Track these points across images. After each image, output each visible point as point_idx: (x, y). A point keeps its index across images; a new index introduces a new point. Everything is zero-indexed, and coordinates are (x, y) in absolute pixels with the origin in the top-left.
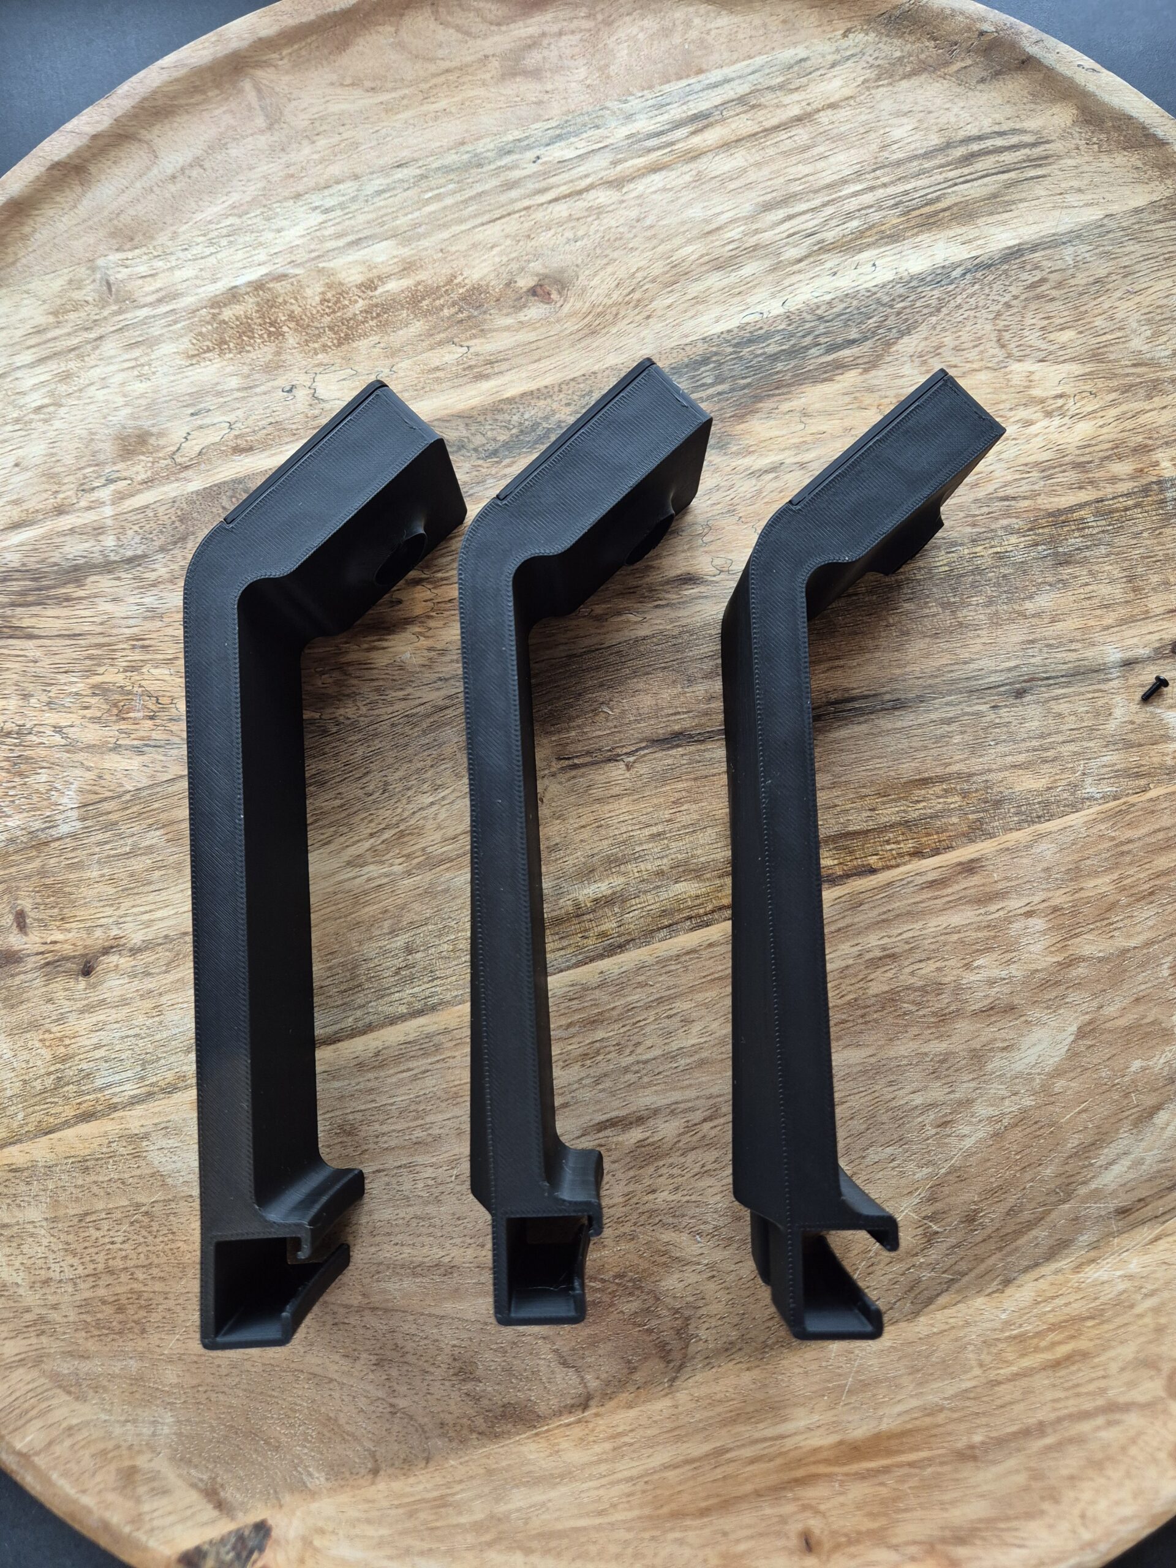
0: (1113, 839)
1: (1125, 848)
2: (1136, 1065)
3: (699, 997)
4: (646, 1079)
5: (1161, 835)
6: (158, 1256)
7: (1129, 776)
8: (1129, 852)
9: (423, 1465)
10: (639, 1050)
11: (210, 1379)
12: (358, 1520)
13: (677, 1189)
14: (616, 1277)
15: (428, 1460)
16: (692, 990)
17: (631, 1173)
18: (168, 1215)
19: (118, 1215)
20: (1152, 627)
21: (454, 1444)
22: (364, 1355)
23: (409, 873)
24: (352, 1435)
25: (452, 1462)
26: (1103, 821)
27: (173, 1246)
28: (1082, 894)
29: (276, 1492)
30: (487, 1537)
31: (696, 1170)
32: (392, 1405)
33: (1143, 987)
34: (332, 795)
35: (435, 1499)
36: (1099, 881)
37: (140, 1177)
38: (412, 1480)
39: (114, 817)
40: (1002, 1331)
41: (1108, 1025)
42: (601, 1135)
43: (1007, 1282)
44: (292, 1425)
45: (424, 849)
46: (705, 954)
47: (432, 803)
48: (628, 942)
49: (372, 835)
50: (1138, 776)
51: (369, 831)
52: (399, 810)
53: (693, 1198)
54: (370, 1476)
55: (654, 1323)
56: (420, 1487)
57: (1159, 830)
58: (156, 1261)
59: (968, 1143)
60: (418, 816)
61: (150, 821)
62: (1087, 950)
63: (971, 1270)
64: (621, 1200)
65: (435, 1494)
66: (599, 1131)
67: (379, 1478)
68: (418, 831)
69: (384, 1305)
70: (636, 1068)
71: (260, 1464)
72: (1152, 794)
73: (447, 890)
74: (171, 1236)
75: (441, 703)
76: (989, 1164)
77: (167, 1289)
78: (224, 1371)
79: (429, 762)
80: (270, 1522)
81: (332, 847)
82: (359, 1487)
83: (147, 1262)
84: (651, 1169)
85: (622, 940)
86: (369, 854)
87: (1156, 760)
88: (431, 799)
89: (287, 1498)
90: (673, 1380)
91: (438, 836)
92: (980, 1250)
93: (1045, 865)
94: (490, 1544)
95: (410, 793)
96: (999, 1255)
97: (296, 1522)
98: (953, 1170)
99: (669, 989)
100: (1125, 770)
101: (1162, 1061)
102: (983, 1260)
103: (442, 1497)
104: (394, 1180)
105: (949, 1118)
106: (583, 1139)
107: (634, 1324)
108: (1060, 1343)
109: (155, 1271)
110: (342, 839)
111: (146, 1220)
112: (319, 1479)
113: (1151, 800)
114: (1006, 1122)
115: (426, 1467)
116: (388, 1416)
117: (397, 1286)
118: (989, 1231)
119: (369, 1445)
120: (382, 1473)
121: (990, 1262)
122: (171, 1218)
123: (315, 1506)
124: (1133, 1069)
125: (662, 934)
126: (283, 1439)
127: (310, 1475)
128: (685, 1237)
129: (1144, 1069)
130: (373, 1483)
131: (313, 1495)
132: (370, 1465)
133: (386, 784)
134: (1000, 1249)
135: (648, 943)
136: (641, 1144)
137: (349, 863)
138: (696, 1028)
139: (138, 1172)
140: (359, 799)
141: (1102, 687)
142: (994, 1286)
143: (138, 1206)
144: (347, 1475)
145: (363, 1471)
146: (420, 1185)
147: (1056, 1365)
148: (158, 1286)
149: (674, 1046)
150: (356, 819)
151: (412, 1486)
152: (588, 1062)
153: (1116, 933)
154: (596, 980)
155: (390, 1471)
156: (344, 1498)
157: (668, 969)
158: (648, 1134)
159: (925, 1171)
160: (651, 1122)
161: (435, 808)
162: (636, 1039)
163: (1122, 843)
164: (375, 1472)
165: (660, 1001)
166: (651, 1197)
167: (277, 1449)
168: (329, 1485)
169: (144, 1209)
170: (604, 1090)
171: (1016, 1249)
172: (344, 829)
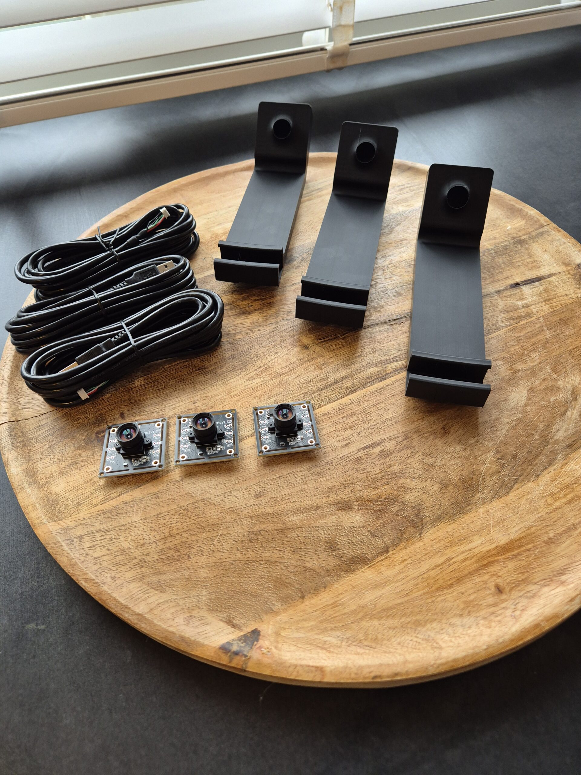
0: (514, 336)
1: (520, 338)
2: (552, 399)
3: (389, 402)
4: (377, 430)
5: (530, 334)
6: (192, 526)
7: (512, 319)
8: (521, 339)
9: (323, 590)
10: (371, 421)
11: (222, 572)
12: (300, 620)
13: (400, 464)
14: (385, 499)
15: (325, 588)
16: (385, 400)
17: (381, 462)
18: (194, 508)
19: (173, 512)
20: (502, 283)
21: (335, 578)
22: (288, 549)
23: (272, 379)
24: (289, 583)
25: (336, 586)
26: (509, 332)
27: (198, 520)
28: (511, 352)
29: (259, 616)
30: (360, 616)
31: (406, 457)
32: (304, 567)
33: (544, 376)
34: (238, 361)
35: (332, 604)
36: (515, 348)
37: (181, 496)
38: (320, 597)
39: (157, 378)
40: (543, 493)
41: (536, 389)
42: (365, 451)
43: (538, 476)
44: (262, 585)
45: (275, 372)
46: (386, 388)
47: (275, 358)
48: (357, 388)
49: (255, 370)
50: (514, 319)
51: (254, 369)
52: (263, 362)
53: (407, 466)
54: (301, 600)
55: (406, 514)
56: (324, 600)
57: (528, 332)
58: (191, 528)
59: (504, 432)
60: (271, 362)
61: (171, 377)
62: (520, 368)
63: (522, 474)
64: (379, 471)
65: (332, 601)
66: (364, 450)
67: (305, 600)
68: (272, 367)
69: (292, 527)
70: (372, 427)
71: (250, 605)
72: (522, 323)
73: (287, 382)
74: (197, 517)
75: (273, 330)
76: (514, 437)
77: (198, 538)
78: (227, 567)
79: (271, 346)
80: (259, 629)
81: (241, 376)
82: (297, 606)
83: (188, 529)
84: (388, 459)
85: (355, 388)
86: (255, 376)
87: (519, 314)
88: (275, 357)
89: (265, 617)
90: (421, 534)
91: (280, 367)
92: (524, 466)
93: (495, 346)
94: (361, 619)
95: (266, 356)
96: (530, 467)
97: (271, 627)
98: (502, 441)
99: (376, 401)
100: (510, 318)
101: (560, 397)
102: (525, 470)
103: (335, 602)
104: (287, 479)
105: (493, 425)
106: (359, 453)
107: (398, 515)
108: (567, 494)
109: (191, 532)
110: (244, 373)
111: (185, 512)
112: (278, 605)
113: (522, 325)
114: (514, 423)
115: (325, 590)
116: (304, 572)
117: (297, 518)
118: (523, 460)
119: (297, 586)
120: (306, 597)
121: (529, 470)
122: (196, 509)
123: (278, 618)
124: (552, 400)
125: (369, 384)
126: (258, 591)
127: (274, 605)
128: (408, 480)
129: (556, 400)
130: (303, 602)
131: (277, 613)
132: (300, 595)
133: (257, 355)
134: (530, 465)
135: (365, 388)
136: (382, 451)
137: (248, 380)
138: (390, 412)
139: (180, 494)
140: (248, 361)
141: (493, 298)
142: (533, 478)
143: (181, 507)
144: (291, 602)
145: (297, 598)
146: (298, 479)
147: (570, 502)
148: (194, 538)
149: (384, 418)
150: (248, 367)
151: (320, 600)
152: (353, 428)
153: (528, 362)
154: (349, 402)
155: (309, 595)
156: (291, 612)
157: (374, 395)
158: (383, 448)
159: (492, 443)
160: (383, 444)
161: (277, 359)
162: (369, 418)
163: (518, 337)
164: (303, 597)
165: (374, 405)
166: (391, 468)
167: (256, 596)
168: (283, 607)
169: (184, 508)
170: (362, 436)
171: (536, 464)
172: (245, 370)
